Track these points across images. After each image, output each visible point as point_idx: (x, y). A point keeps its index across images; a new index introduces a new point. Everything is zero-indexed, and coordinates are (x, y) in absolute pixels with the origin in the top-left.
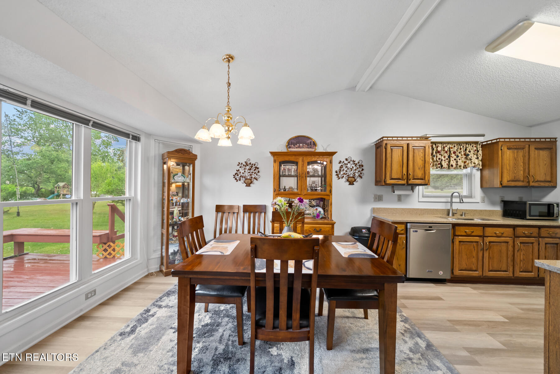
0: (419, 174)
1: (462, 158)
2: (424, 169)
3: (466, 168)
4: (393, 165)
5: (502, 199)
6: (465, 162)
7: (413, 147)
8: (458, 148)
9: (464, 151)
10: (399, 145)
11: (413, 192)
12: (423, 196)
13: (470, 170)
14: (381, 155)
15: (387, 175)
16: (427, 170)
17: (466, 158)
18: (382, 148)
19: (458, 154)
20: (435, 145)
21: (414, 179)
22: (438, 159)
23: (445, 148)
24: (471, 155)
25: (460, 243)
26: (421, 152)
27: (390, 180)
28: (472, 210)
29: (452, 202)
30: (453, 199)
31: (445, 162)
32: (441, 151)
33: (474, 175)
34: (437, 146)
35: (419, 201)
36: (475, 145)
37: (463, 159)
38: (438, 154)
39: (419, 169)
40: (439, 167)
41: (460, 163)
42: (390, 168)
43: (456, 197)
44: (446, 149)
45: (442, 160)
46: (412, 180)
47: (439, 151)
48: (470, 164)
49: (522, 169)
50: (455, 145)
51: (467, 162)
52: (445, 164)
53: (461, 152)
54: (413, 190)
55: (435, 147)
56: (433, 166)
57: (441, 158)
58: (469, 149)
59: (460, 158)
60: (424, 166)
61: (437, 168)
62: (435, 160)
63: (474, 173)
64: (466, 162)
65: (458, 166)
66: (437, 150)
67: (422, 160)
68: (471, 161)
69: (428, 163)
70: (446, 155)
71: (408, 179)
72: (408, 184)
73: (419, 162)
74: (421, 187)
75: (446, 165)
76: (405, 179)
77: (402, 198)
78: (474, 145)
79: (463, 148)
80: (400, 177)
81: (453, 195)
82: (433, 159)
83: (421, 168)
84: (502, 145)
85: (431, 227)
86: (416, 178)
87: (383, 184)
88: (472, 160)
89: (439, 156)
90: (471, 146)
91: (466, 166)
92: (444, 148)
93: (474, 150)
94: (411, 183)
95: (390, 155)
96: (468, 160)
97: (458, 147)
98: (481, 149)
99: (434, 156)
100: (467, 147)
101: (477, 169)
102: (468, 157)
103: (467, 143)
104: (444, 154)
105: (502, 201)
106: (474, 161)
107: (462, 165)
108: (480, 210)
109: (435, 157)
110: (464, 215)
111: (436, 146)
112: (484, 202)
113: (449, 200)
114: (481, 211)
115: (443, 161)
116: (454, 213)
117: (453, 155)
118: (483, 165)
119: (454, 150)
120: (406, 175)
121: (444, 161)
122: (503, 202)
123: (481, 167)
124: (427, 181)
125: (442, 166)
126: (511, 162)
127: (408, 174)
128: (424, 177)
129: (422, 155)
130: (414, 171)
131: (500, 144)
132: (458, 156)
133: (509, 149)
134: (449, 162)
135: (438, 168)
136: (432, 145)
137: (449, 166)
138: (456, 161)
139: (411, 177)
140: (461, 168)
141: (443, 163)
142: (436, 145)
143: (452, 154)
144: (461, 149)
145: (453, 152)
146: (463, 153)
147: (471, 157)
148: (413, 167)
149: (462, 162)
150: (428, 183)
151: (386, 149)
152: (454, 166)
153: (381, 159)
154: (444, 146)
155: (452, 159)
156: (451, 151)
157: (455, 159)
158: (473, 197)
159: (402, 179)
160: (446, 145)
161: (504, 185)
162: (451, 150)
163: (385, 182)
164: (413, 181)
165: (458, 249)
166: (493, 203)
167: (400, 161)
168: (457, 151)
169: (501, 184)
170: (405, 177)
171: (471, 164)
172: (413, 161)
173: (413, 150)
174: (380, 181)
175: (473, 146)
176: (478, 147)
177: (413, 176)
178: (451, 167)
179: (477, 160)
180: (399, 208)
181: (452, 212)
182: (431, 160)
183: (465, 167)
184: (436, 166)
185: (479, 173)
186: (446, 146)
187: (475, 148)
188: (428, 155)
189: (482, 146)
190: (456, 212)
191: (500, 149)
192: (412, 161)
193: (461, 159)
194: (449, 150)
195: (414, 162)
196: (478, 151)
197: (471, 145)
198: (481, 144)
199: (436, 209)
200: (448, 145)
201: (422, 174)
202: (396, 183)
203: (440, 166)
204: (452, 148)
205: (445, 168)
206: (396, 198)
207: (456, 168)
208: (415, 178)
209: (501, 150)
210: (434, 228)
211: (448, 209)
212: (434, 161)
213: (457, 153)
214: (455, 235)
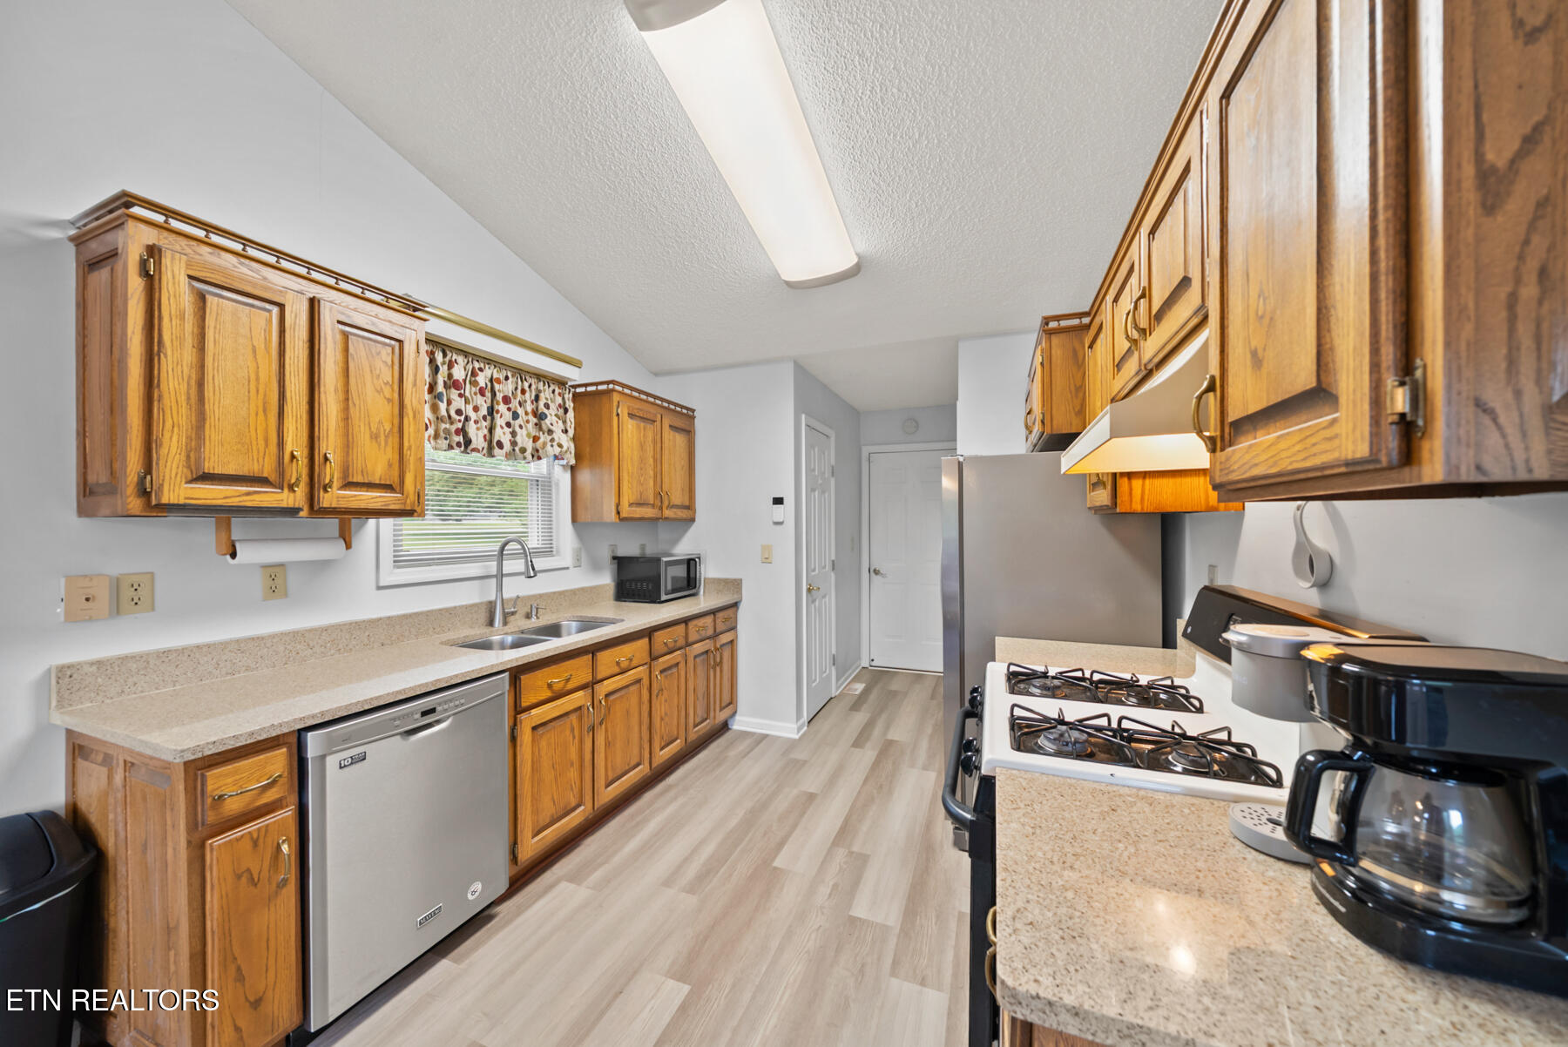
0: (376, 462)
1: (528, 422)
2: (397, 439)
3: (539, 458)
4: (208, 393)
5: (613, 551)
6: (536, 439)
7: (339, 322)
8: (516, 389)
9: (532, 402)
10: (254, 285)
11: (348, 546)
12: (398, 562)
13: (545, 466)
14: (116, 313)
15: (164, 451)
16: (410, 448)
17: (538, 426)
18: (119, 267)
19: (516, 407)
20: (441, 354)
21: (348, 485)
22: (453, 413)
23: (477, 375)
24: (551, 420)
25: (535, 732)
26: (385, 362)
27: (190, 482)
28: (554, 593)
29: (500, 576)
30: (504, 562)
31: (478, 429)
32: (465, 381)
33: (557, 484)
34: (450, 361)
35: (381, 584)
36: (559, 388)
37: (530, 426)
38: (454, 394)
39: (375, 437)
40: (459, 444)
41: (523, 440)
42: (184, 410)
43: (514, 556)
44: (482, 380)
45: (467, 419)
46: (338, 489)
47: (458, 380)
48: (548, 447)
49: (651, 473)
50: (509, 375)
51: (542, 440)
52: (477, 435)
53: (525, 401)
54: (346, 538)
55: (444, 363)
56: (436, 436)
57: (463, 409)
58: (547, 399)
59: (522, 424)
60: (396, 429)
61: (450, 447)
62: (443, 412)
63: (556, 477)
64: (539, 438)
65: (517, 449)
66: (450, 376)
67: (389, 400)
68: (550, 437)
69: (414, 417)
70: (480, 400)
71: (314, 485)
72: (316, 510)
73: (375, 406)
74: (387, 523)
75: (483, 440)
76: (297, 483)
77: (293, 579)
78: (557, 391)
79: (531, 391)
80: (268, 469)
81: (506, 548)
82: (435, 408)
83: (382, 438)
84: (619, 402)
85: (433, 711)
86: (358, 478)
87: (135, 504)
88: (555, 436)
89: (458, 403)
90: (551, 389)
91: (537, 451)
92: (474, 374)
93: (557, 405)
94: (334, 505)
95: (190, 326)
96: (544, 434)
97: (517, 383)
98: (572, 405)
99: (439, 397)
100: (540, 391)
101: (563, 466)
102: (542, 422)
103: (540, 376)
104: (474, 397)
105: (615, 558)
106: (559, 438)
107: (529, 445)
108: (571, 590)
109: (442, 402)
110: (536, 615)
111: (447, 359)
112: (580, 566)
113: (492, 567)
114: (574, 592)
115: (472, 422)
116: (508, 613)
117: (502, 408)
118: (578, 456)
119: (505, 389)
120: (303, 461)
121: (476, 422)
122: (616, 561)
123: (573, 462)
124: (412, 497)
125: (468, 442)
126: (635, 453)
127: (318, 459)
128: (396, 479)
129: (387, 375)
130: (348, 445)
131: (616, 397)
132: (515, 416)
133: (631, 415)
134: (491, 430)
135: (454, 445)
136: (432, 353)
137: (492, 446)
138: (511, 430)
139: (331, 472)
140: (525, 458)
141: (472, 429)
142: (445, 355)
143: (498, 403)
144: (523, 392)
145: (502, 395)
146: (529, 407)
147: (552, 425)
148: (341, 424)
149: (528, 435)
150: (416, 508)
151: (151, 281)
152: (507, 446)
153: (117, 340)
154: (473, 368)
155: (500, 422)
156: (498, 393)
157: (508, 425)
158: (554, 553)
159: (279, 481)
160: (482, 365)
161: (624, 515)
162: (497, 386)
163: (144, 493)
164: (344, 497)
165: (530, 761)
166: (596, 567)
167: (262, 375)
168: (515, 398)
169: (618, 513)
170: (299, 470)
171: (552, 446)
172: (341, 396)
173: (339, 337)
174: (112, 489)
175: (553, 392)
176: (566, 396)
177: (346, 470)
178: (496, 451)
179: (564, 435)
180: (273, 636)
181: (503, 609)
182: (428, 413)
183: (537, 455)
184: (446, 439)
185: (568, 475)
186: (481, 370)
187: (559, 400)
188: (415, 384)
189: (576, 396)
190: (513, 610)
191: (615, 414)
192: (336, 390)
193: (526, 426)
194: (489, 385)
195: (347, 399)
196: (566, 411)
197: (549, 386)
198: (572, 390)
199: (447, 610)
200: (487, 366)
201: (390, 465)
202: (234, 502)
203: (460, 439)
204: (498, 381)
205: (478, 451)
206: (257, 583)
207: (510, 456)
208: (355, 480)
209: (618, 415)
210: (446, 710)
211: (490, 602)
212: (439, 419)
213: (514, 404)
214: (518, 710)
